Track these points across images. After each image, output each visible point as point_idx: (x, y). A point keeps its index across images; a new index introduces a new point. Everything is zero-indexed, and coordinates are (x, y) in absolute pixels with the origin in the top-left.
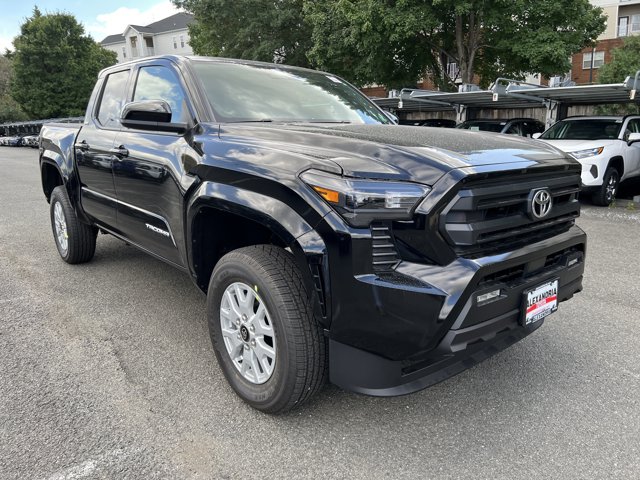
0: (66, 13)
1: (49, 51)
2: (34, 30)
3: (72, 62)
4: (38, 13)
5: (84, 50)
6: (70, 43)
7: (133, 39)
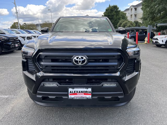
0: (116, 5)
1: (110, 15)
2: (108, 10)
3: (115, 17)
4: (110, 6)
5: (118, 14)
6: (115, 12)
7: (132, 9)
